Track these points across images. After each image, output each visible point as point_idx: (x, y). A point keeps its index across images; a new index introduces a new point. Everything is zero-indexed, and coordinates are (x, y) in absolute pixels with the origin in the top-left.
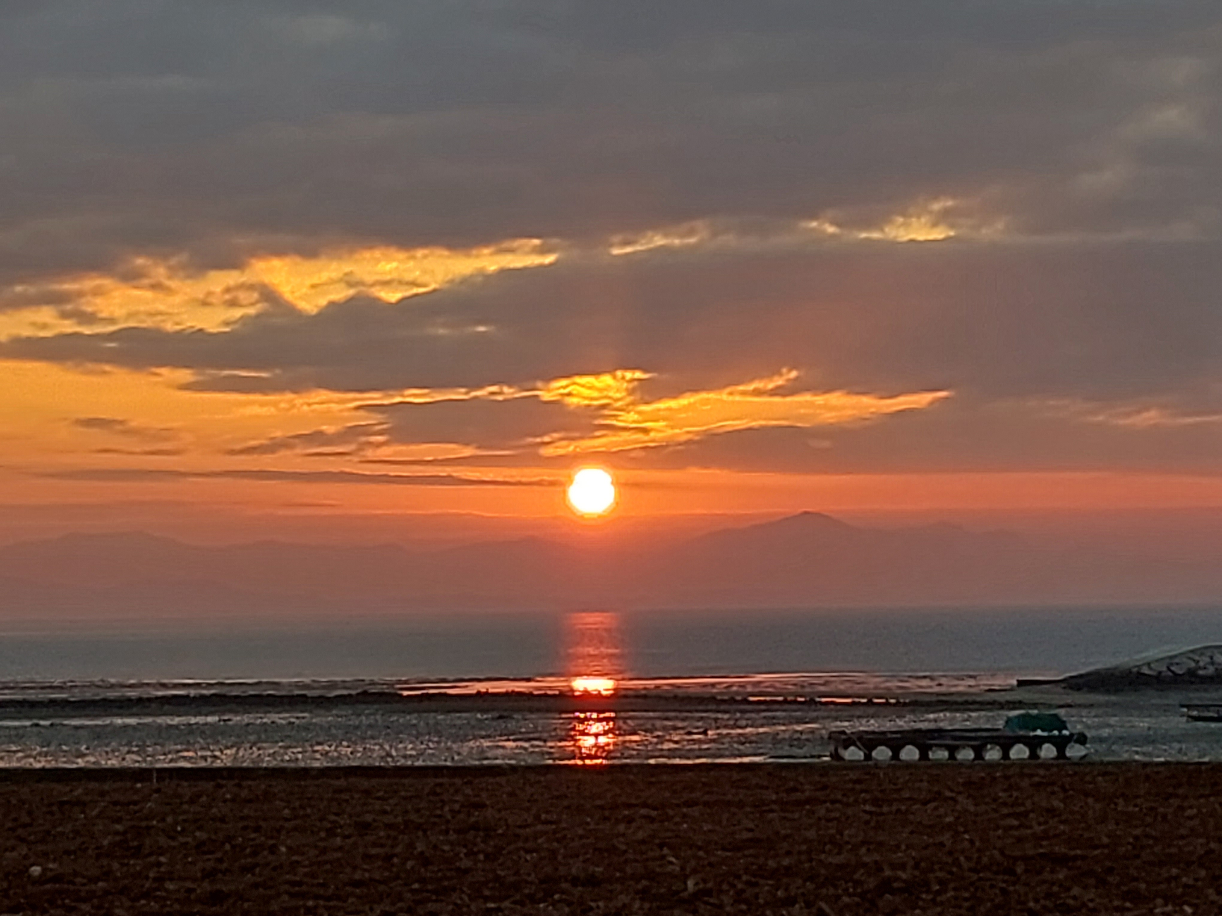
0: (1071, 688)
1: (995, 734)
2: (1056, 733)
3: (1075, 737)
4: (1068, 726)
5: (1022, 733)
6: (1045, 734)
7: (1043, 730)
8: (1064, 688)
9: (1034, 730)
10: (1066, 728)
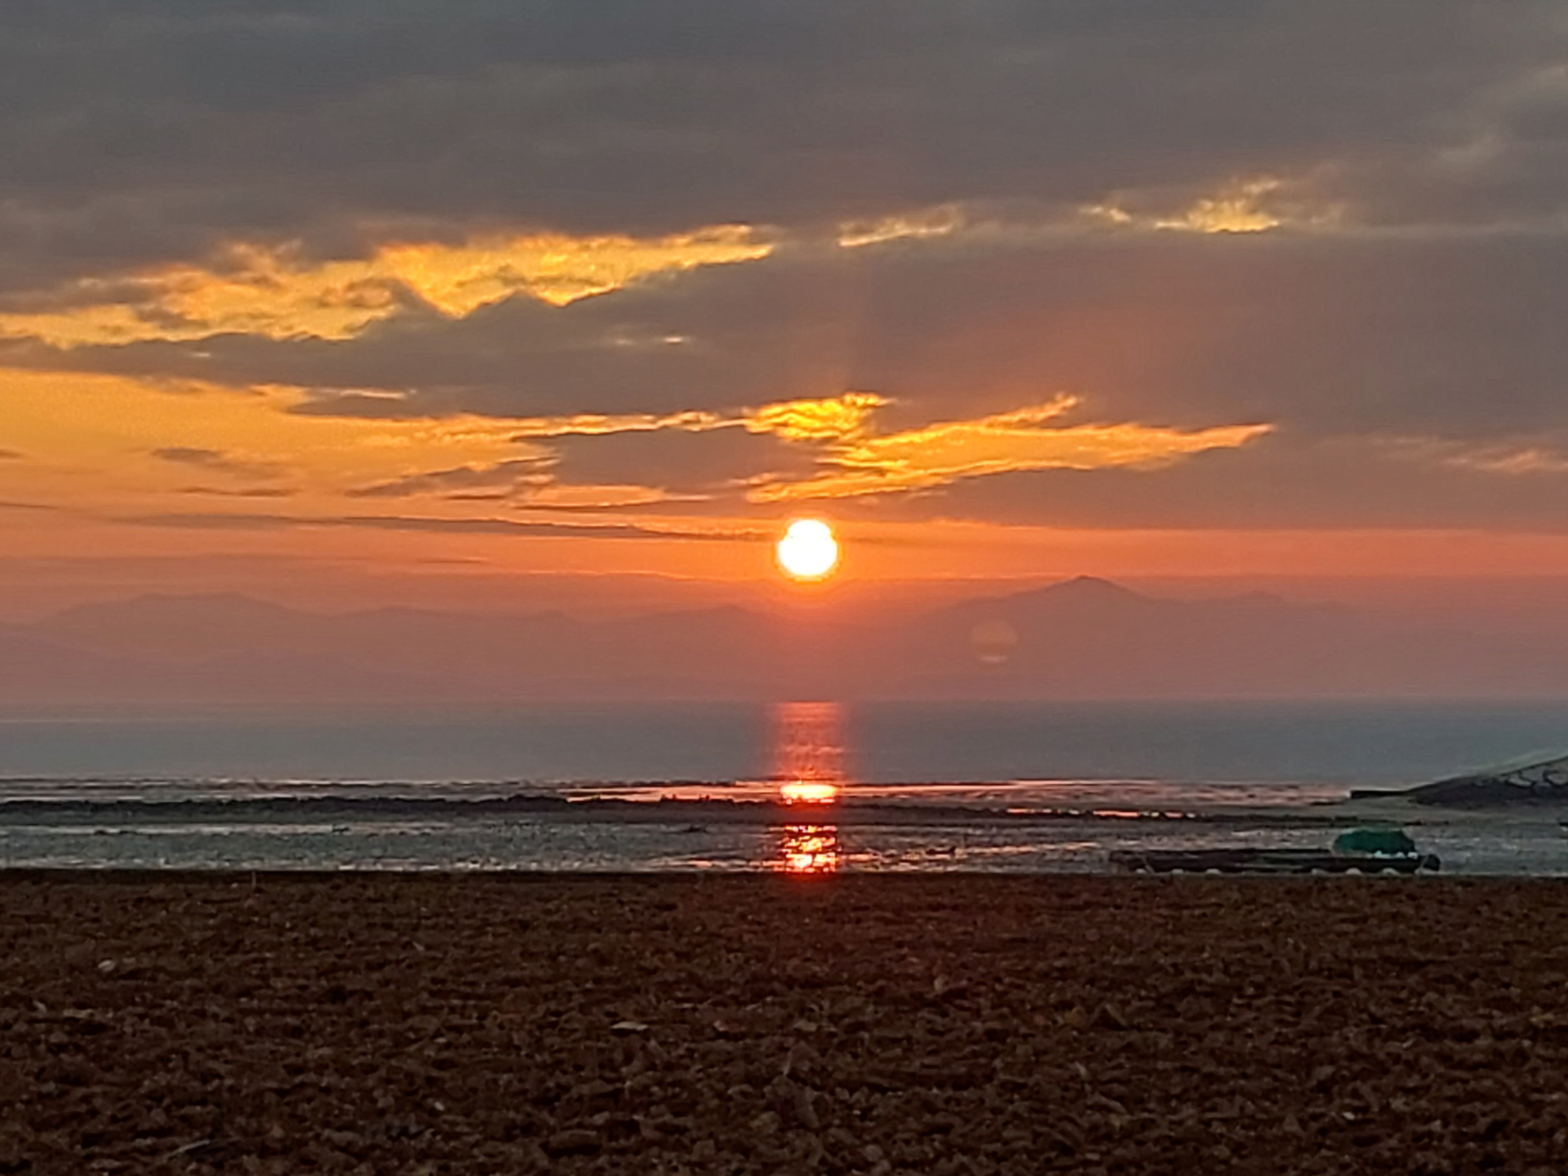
0: (1420, 802)
1: (1322, 856)
2: (1400, 855)
3: (1425, 861)
4: (1417, 847)
5: (1358, 855)
6: (1386, 856)
7: (1384, 852)
8: (1410, 801)
9: (1374, 851)
10: (1413, 850)
